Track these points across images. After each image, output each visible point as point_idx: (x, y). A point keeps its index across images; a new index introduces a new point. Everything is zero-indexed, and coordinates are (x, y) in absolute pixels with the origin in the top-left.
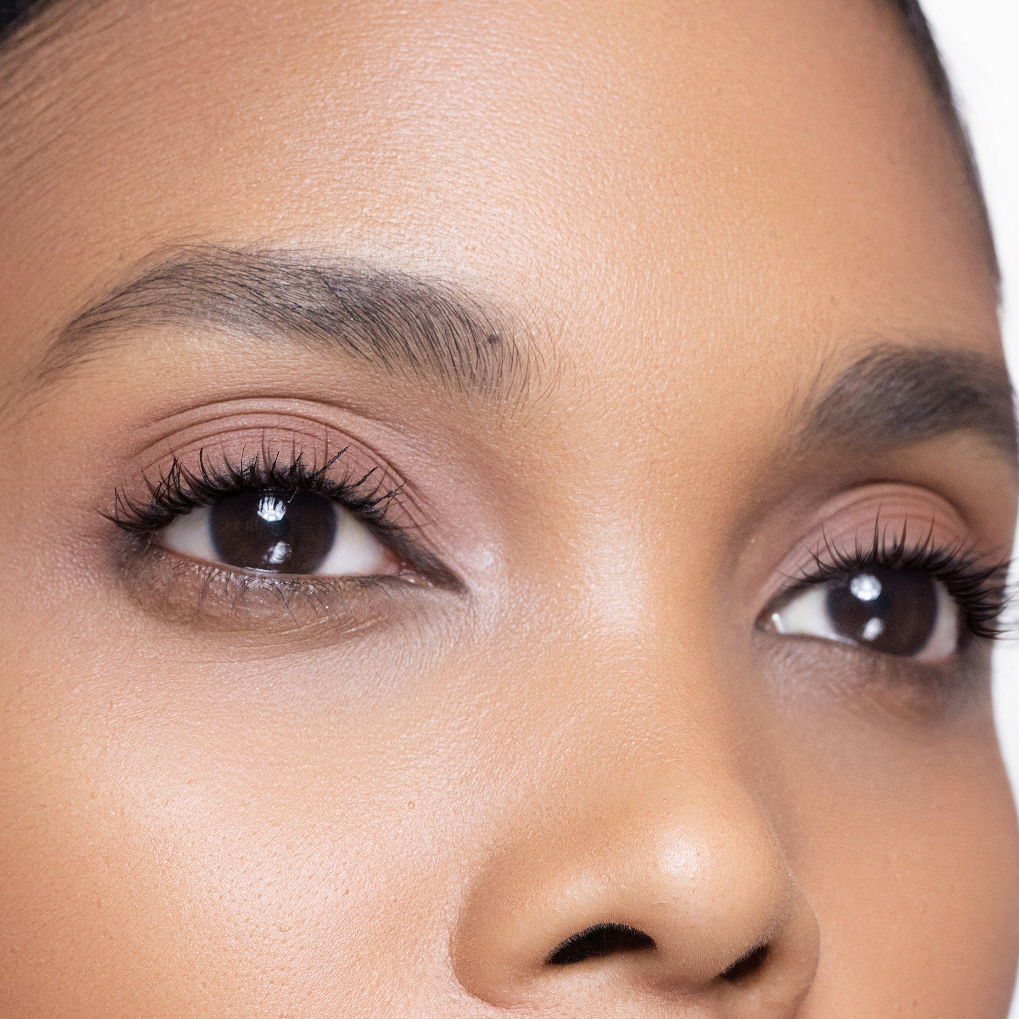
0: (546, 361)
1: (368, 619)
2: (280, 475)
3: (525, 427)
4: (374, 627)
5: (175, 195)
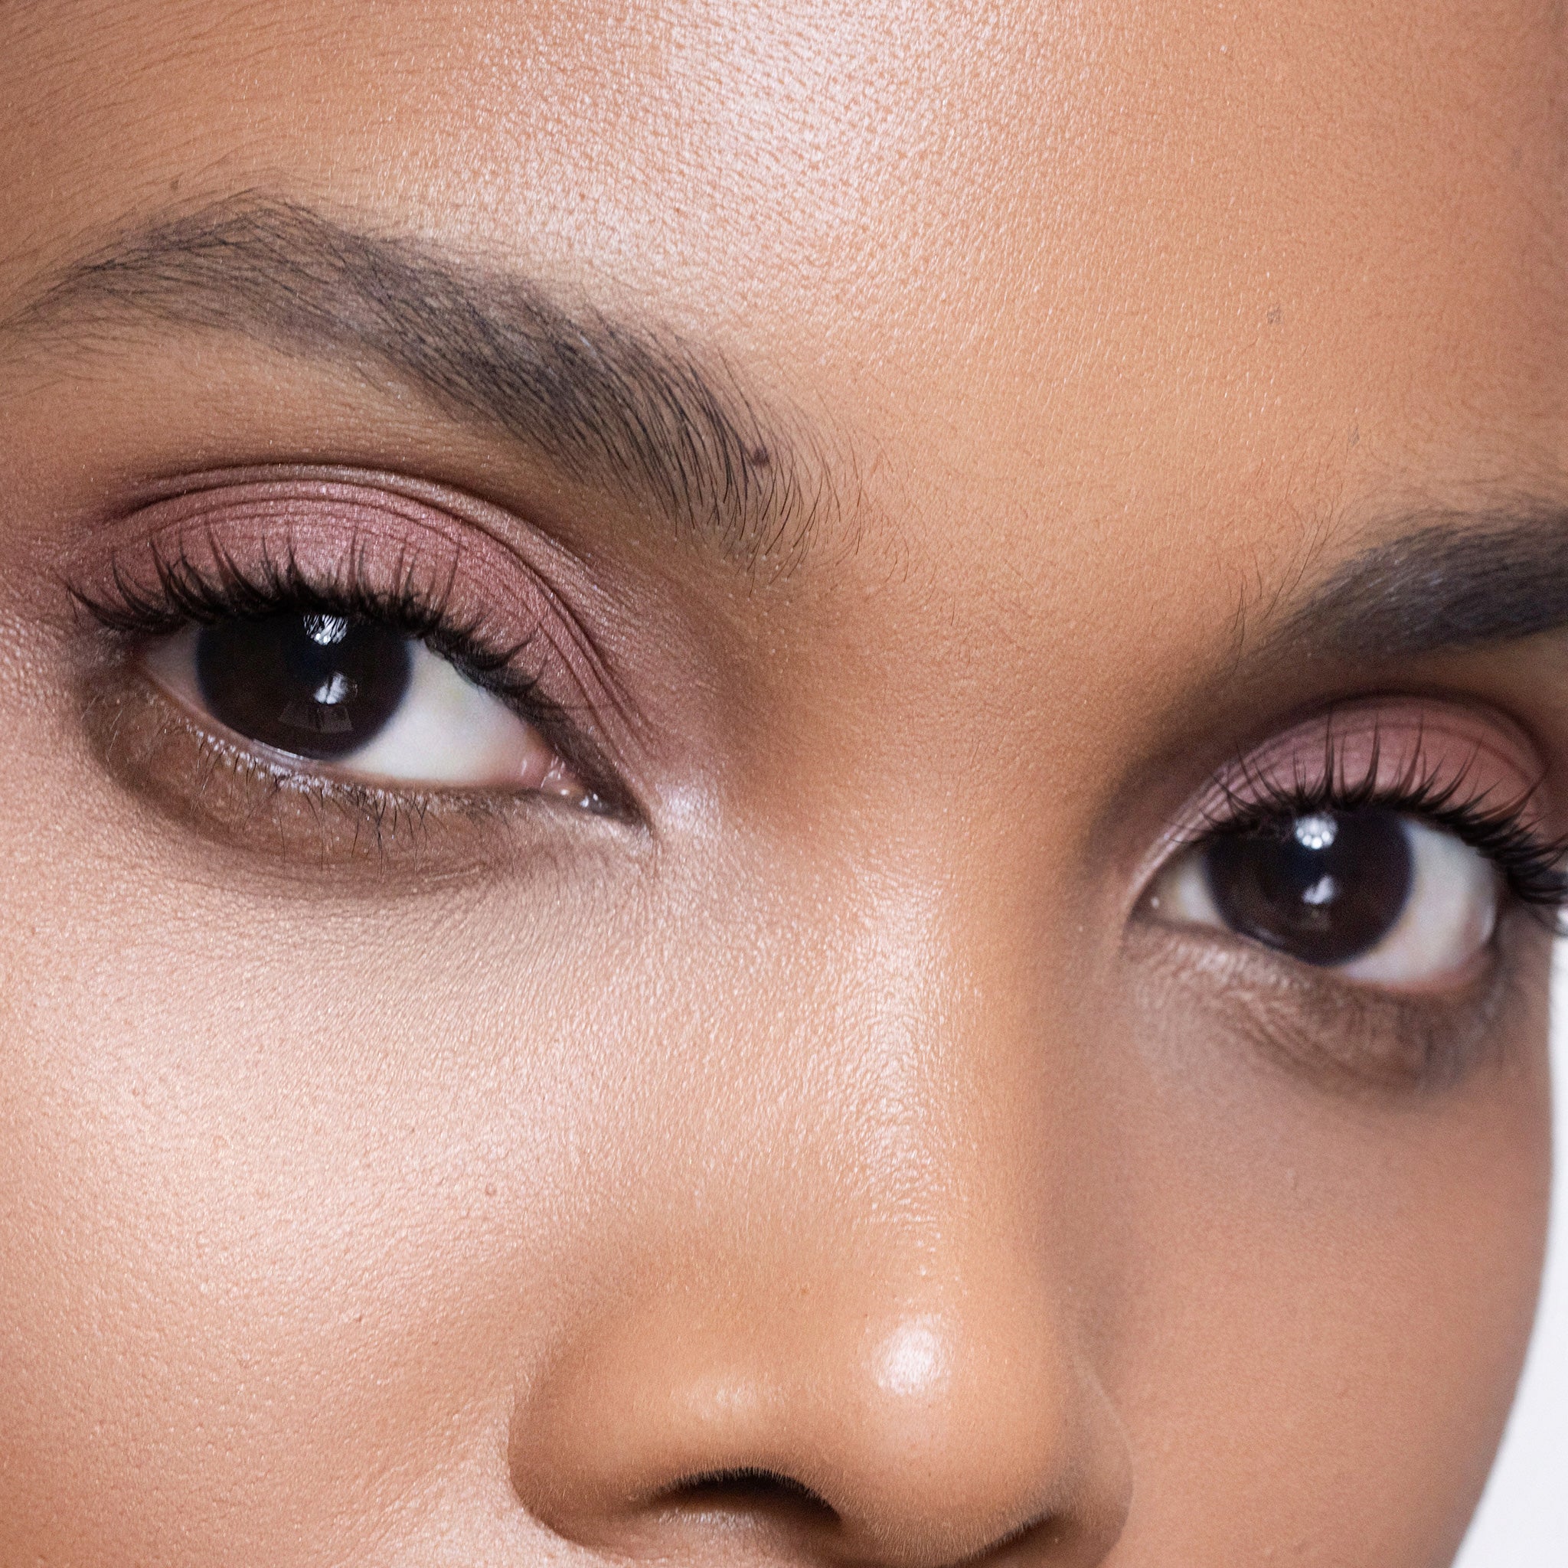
4: (481, 874)
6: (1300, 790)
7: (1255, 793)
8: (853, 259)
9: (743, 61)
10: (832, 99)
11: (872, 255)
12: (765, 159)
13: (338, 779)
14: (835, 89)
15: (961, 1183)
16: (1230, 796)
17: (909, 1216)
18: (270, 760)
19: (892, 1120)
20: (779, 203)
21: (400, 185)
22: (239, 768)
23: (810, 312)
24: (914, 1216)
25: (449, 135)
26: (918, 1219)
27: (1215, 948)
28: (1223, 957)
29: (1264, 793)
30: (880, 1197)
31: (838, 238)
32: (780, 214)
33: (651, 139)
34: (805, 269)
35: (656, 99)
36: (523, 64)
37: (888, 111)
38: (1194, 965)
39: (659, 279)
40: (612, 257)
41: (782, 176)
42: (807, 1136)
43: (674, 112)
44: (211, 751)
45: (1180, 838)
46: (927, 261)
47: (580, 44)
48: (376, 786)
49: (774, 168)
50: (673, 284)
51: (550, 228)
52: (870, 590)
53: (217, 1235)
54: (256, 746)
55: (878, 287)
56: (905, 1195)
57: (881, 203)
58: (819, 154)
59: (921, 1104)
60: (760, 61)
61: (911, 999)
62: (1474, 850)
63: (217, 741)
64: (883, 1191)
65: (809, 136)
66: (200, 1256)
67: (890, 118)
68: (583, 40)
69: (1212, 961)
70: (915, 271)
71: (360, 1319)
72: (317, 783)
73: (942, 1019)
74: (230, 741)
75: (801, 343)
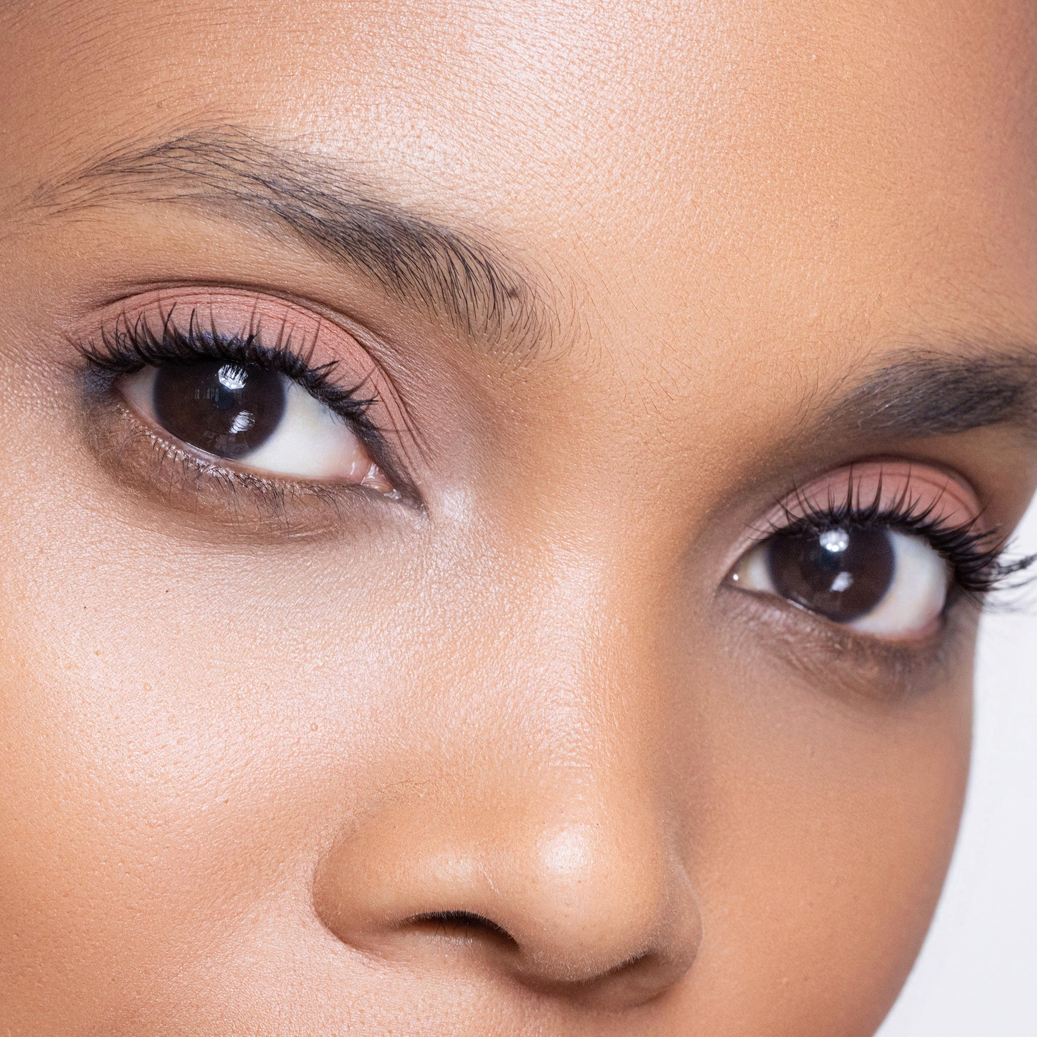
0: (563, 326)
1: (318, 528)
2: (264, 353)
3: (526, 382)
4: (323, 534)
5: (229, 55)
6: (831, 510)
7: (804, 511)
8: (578, 174)
9: (517, 47)
10: (571, 74)
11: (590, 171)
12: (527, 109)
13: (237, 470)
14: (573, 68)
15: (607, 745)
16: (787, 512)
17: (574, 764)
18: (195, 455)
19: (567, 704)
20: (534, 137)
21: (300, 115)
22: (177, 459)
23: (549, 205)
24: (577, 763)
25: (332, 86)
26: (579, 765)
27: (773, 608)
28: (777, 614)
29: (809, 511)
30: (557, 750)
31: (569, 160)
32: (534, 144)
33: (457, 93)
34: (548, 178)
35: (462, 68)
36: (381, 42)
37: (605, 83)
38: (759, 618)
39: (457, 180)
40: (429, 165)
41: (537, 120)
42: (513, 709)
43: (473, 77)
44: (160, 448)
45: (754, 537)
46: (623, 177)
47: (417, 31)
48: (261, 476)
49: (533, 114)
50: (466, 183)
51: (392, 145)
52: (576, 377)
53: (141, 745)
54: (188, 446)
55: (592, 192)
56: (572, 750)
57: (597, 140)
58: (561, 107)
59: (585, 694)
60: (528, 49)
61: (583, 629)
62: (936, 552)
63: (164, 441)
64: (559, 747)
65: (555, 96)
66: (130, 757)
67: (606, 88)
68: (419, 28)
69: (770, 616)
70: (616, 184)
71: (227, 802)
72: (224, 472)
73: (601, 643)
74: (172, 443)
75: (542, 224)
